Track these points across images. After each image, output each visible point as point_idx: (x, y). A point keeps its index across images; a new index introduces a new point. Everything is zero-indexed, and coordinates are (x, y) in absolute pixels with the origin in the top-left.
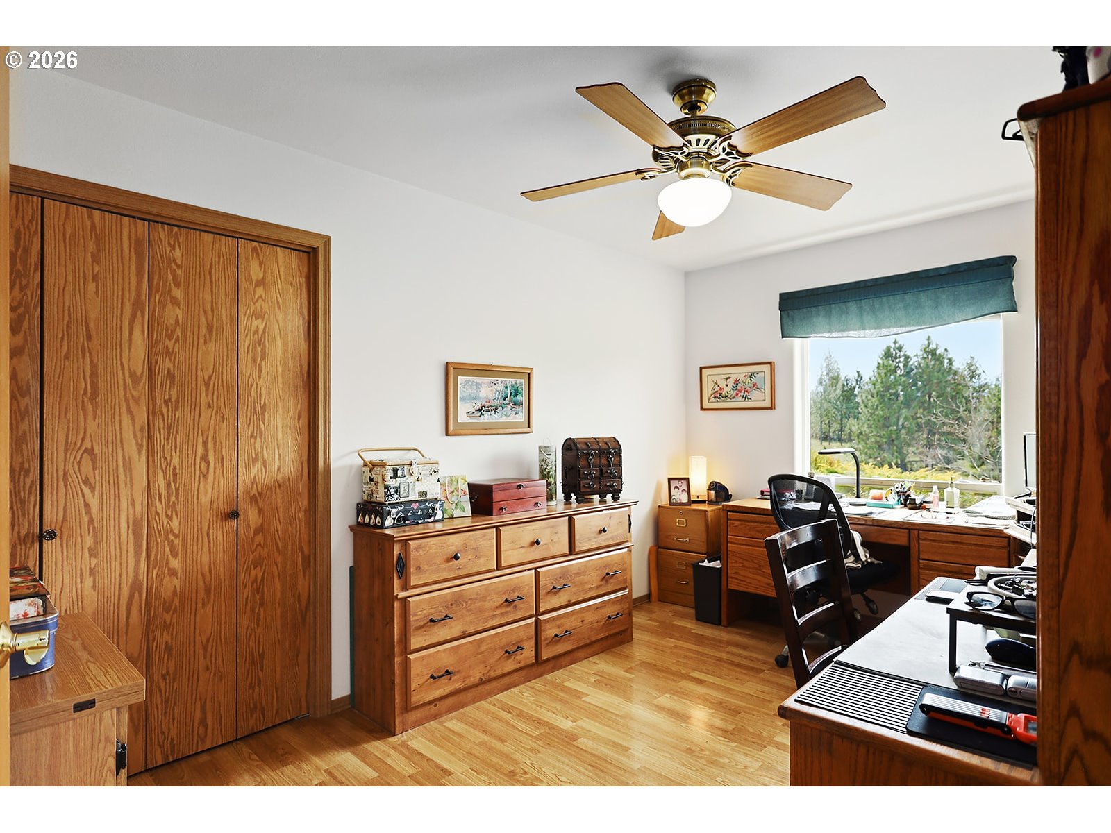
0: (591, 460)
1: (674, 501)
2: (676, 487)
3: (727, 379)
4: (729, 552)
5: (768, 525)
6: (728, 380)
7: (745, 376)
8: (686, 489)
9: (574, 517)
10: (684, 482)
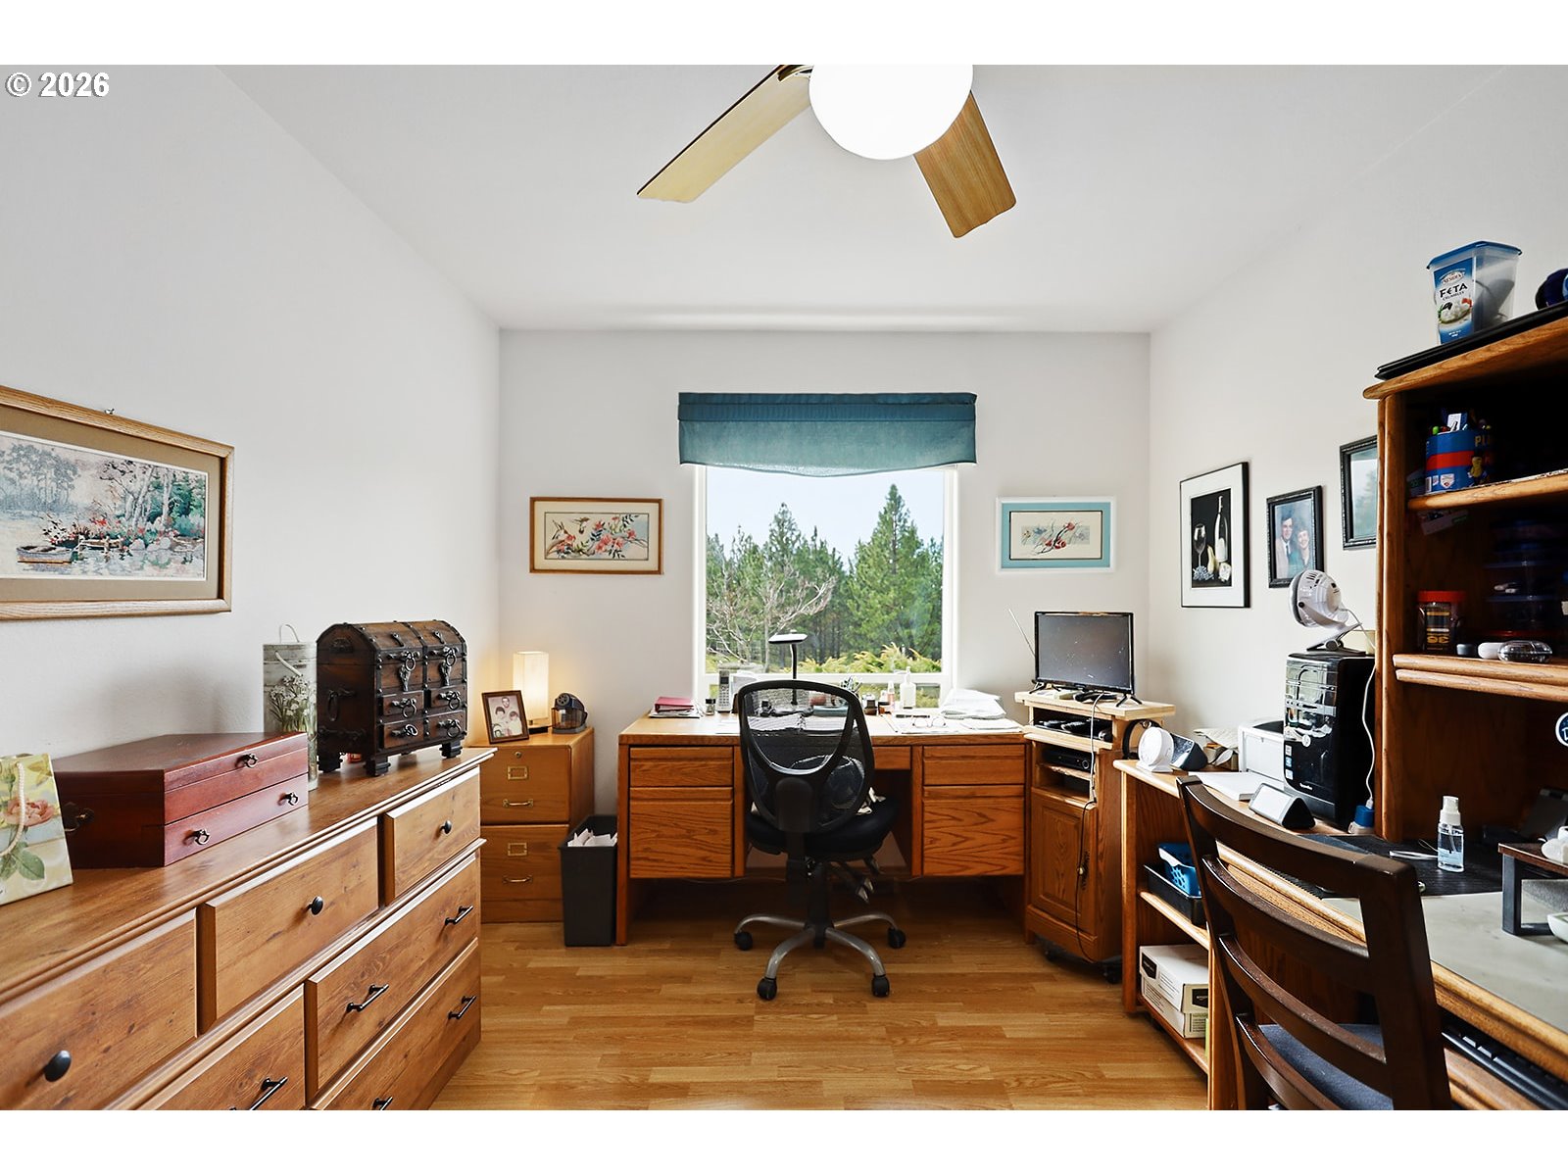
0: (405, 673)
1: (498, 734)
2: (499, 709)
3: (582, 521)
4: (632, 816)
5: (703, 763)
6: (585, 524)
7: (614, 519)
8: (517, 710)
9: (390, 814)
10: (513, 699)
